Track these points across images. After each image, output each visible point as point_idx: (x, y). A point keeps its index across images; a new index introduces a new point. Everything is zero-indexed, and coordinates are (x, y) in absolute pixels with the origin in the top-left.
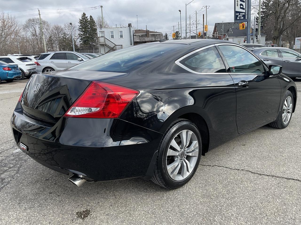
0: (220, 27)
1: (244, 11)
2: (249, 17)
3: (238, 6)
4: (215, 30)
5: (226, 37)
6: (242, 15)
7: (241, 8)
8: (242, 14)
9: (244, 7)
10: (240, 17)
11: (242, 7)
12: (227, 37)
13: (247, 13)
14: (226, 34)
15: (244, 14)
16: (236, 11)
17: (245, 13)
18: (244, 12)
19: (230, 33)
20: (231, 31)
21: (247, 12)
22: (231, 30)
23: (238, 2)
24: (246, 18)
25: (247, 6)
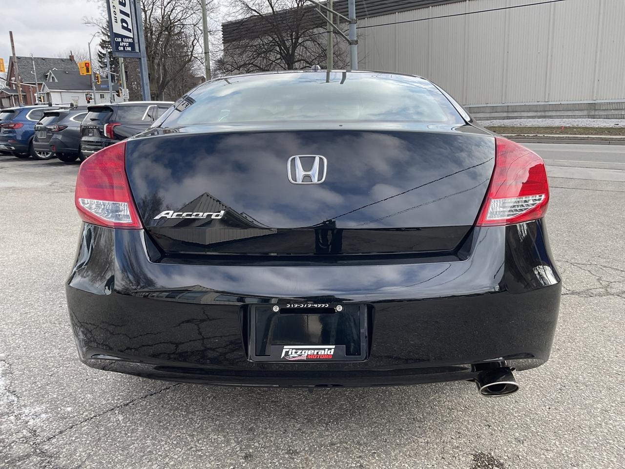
0: (24, 66)
1: (130, 35)
2: (141, 49)
3: (117, 22)
4: (11, 71)
5: (43, 90)
6: (128, 44)
7: (123, 27)
8: (127, 40)
9: (130, 27)
10: (124, 47)
11: (126, 25)
12: (47, 90)
13: (136, 41)
14: (44, 83)
15: (131, 40)
16: (115, 33)
17: (133, 39)
18: (130, 38)
19: (51, 80)
20: (53, 77)
21: (137, 37)
22: (53, 75)
23: (116, 14)
24: (137, 50)
25: (136, 26)
